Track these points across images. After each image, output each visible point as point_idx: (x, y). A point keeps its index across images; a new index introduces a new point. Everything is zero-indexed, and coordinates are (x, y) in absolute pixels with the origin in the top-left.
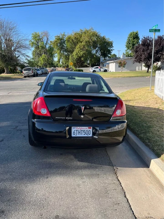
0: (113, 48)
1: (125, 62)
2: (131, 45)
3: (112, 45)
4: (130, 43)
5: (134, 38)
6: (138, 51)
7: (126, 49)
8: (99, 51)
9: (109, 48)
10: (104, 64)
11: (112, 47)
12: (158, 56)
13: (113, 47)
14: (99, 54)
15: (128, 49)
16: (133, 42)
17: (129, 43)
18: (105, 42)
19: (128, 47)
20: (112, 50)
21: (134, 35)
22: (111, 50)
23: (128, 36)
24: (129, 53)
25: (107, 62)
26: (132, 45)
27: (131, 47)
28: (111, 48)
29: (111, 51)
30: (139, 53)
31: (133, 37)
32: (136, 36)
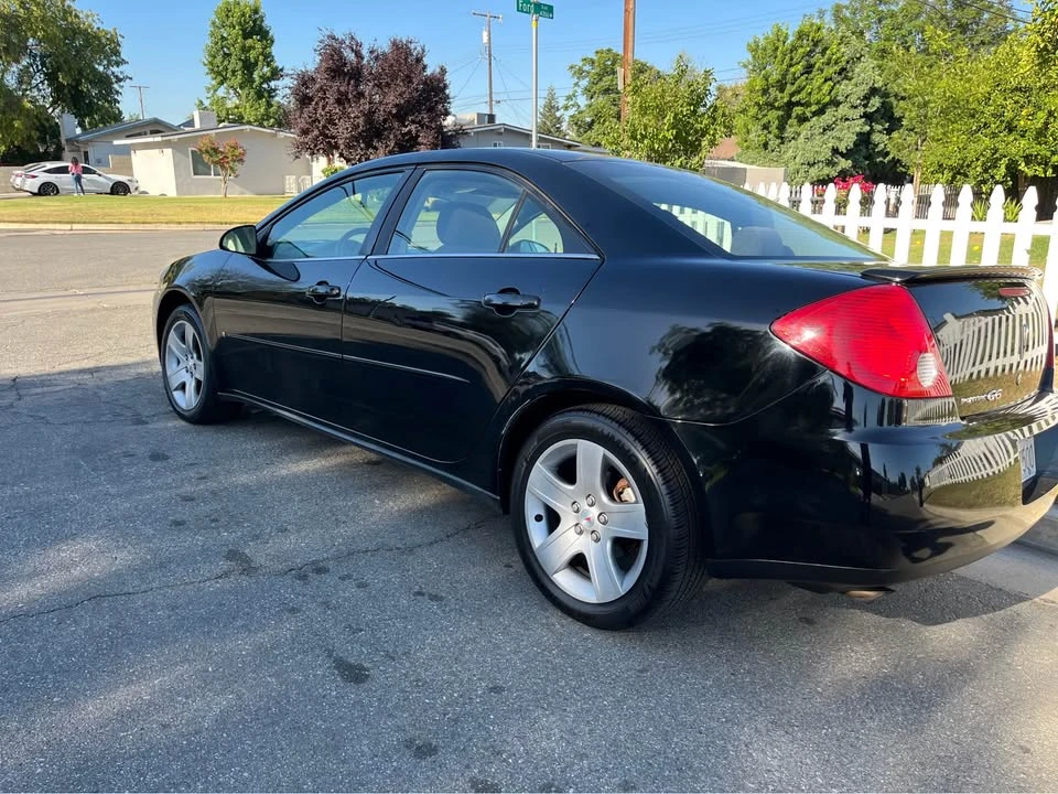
0: (122, 68)
1: (235, 148)
2: (235, 64)
3: (117, 53)
4: (227, 56)
5: (246, 35)
6: (311, 99)
7: (210, 81)
8: (39, 78)
9: (101, 69)
10: (90, 150)
11: (118, 64)
12: (405, 130)
13: (124, 62)
14: (40, 94)
15: (221, 83)
16: (245, 50)
17: (221, 50)
18: (74, 31)
19: (219, 73)
20: (119, 80)
21: (243, 15)
22: (117, 77)
23: (213, 17)
24: (230, 104)
25: (116, 142)
26: (240, 64)
27: (234, 72)
28: (115, 69)
29: (115, 86)
30: (320, 111)
31: (240, 24)
32: (255, 21)
